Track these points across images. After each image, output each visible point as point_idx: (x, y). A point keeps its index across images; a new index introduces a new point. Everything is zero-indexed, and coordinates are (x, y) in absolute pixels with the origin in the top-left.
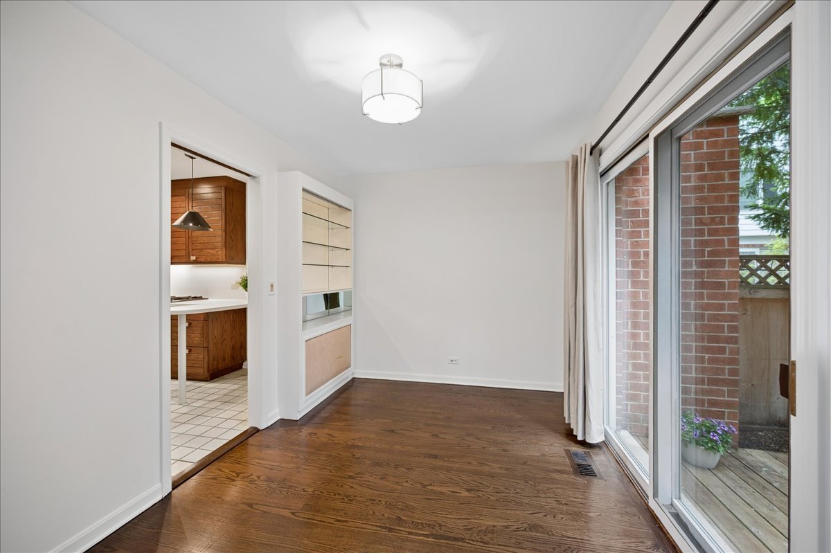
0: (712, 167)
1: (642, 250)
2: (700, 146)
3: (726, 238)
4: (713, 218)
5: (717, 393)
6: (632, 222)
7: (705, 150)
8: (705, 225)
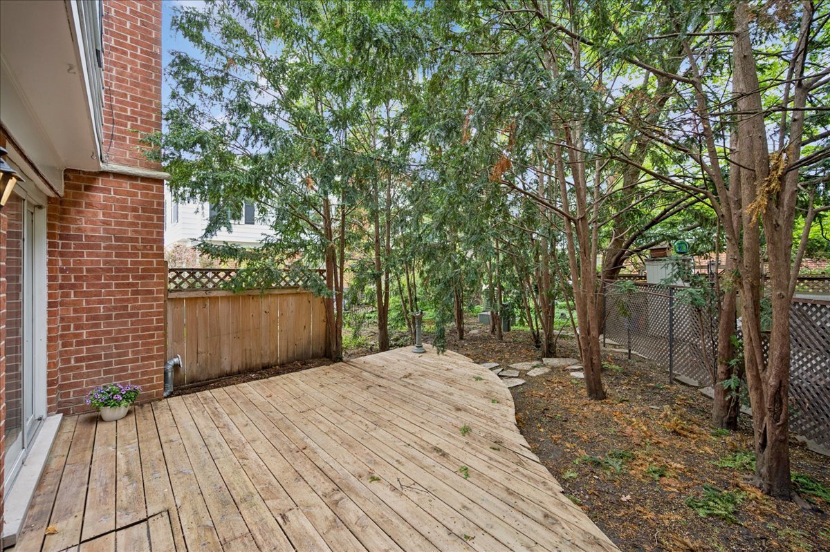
0: (144, 210)
1: (84, 267)
2: (135, 195)
3: (154, 260)
4: (145, 246)
5: (148, 366)
6: (74, 244)
7: (139, 198)
8: (139, 250)
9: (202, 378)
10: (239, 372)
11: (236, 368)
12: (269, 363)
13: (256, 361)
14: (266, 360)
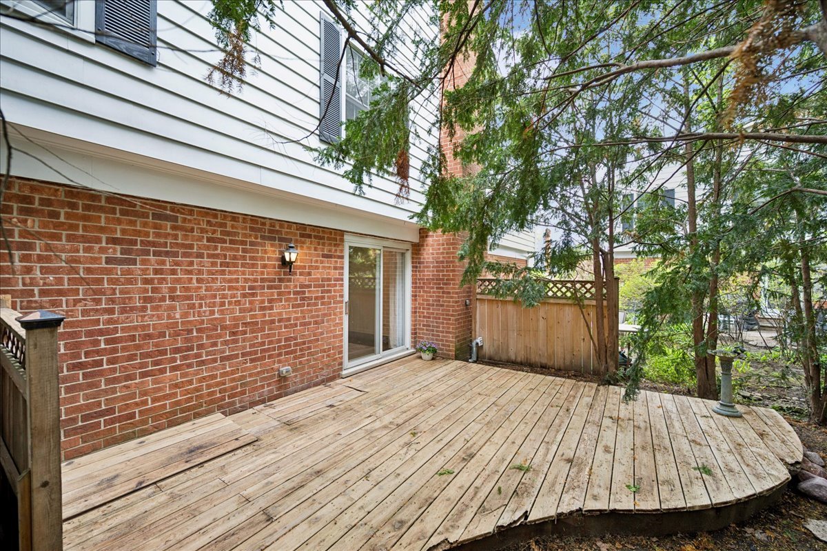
9: (496, 359)
10: (521, 364)
11: (519, 359)
12: (546, 364)
13: (534, 358)
14: (544, 361)
